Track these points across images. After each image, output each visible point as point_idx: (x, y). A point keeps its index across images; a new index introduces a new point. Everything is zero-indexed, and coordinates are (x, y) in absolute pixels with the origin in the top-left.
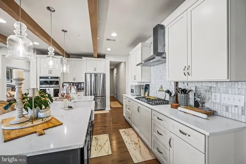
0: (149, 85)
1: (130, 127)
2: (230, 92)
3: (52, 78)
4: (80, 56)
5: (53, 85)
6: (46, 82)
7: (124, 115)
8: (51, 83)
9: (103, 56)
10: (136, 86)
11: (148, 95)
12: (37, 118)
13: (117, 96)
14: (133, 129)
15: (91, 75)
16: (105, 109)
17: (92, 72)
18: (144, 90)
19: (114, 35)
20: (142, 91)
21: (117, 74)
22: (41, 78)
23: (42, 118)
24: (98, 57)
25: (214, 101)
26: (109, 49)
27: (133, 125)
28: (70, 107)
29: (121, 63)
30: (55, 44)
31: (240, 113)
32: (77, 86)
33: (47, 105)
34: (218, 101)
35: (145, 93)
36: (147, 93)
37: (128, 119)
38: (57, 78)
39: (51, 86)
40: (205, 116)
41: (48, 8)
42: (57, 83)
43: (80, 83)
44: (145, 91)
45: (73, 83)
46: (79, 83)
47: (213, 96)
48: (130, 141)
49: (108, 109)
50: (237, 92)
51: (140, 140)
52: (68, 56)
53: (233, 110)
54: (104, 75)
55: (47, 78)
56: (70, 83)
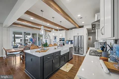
16: (83, 54)
17: (77, 35)
22: (60, 39)
26: (83, 23)
38: (64, 38)
41: (53, 17)
46: (72, 40)
52: (68, 29)
56: (68, 40)
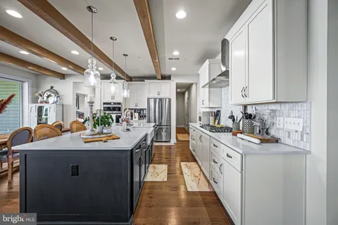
0: (219, 111)
1: (195, 161)
2: (292, 115)
3: (115, 103)
4: (142, 78)
5: (116, 112)
6: (109, 109)
7: (190, 148)
8: (114, 109)
9: (168, 78)
10: (204, 113)
11: (219, 123)
12: (102, 133)
13: (188, 128)
14: (198, 163)
15: (155, 99)
16: (170, 141)
17: (157, 96)
18: (213, 118)
19: (176, 53)
20: (212, 119)
21: (188, 98)
22: (104, 104)
23: (106, 134)
24: (162, 79)
25: (278, 127)
26: (174, 69)
27: (197, 158)
28: (128, 130)
29: (192, 84)
30: (117, 68)
31: (300, 139)
32: (139, 113)
33: (109, 124)
34: (281, 126)
35: (215, 121)
36: (217, 121)
37: (193, 152)
38: (120, 104)
39: (114, 112)
40: (257, 141)
41: (111, 38)
42: (119, 109)
43: (143, 110)
44: (215, 119)
45: (135, 110)
46: (141, 109)
47: (277, 122)
48: (189, 173)
49: (173, 141)
50: (297, 115)
51: (202, 174)
52: (130, 79)
53: (294, 136)
54: (170, 100)
55: (110, 104)
56: (132, 109)
